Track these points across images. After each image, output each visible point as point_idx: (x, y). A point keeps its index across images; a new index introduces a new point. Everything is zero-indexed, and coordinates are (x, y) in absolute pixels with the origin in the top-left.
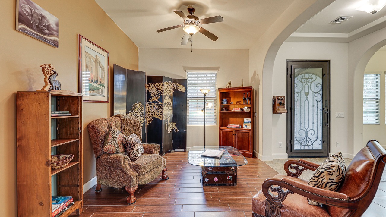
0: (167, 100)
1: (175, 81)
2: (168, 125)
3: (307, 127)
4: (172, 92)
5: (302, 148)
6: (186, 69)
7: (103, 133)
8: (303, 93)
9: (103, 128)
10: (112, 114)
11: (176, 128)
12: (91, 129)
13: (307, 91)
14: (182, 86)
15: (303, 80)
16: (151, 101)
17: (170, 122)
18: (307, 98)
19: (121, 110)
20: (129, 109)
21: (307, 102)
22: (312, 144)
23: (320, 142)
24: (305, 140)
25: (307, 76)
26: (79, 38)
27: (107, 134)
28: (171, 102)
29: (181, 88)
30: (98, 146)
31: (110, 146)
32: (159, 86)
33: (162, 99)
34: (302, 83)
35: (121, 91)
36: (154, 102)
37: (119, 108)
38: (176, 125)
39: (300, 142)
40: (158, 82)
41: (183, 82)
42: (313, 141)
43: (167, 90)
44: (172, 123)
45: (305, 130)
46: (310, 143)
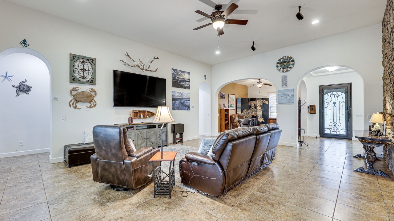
0: (259, 108)
1: (263, 99)
2: (259, 119)
3: (335, 121)
4: (262, 104)
5: (332, 133)
6: (268, 93)
7: (233, 118)
8: (332, 103)
9: (234, 117)
10: (236, 113)
11: (264, 120)
12: (231, 117)
13: (335, 101)
14: (267, 101)
15: (332, 96)
16: (251, 108)
17: (261, 117)
18: (335, 105)
19: (239, 112)
20: (242, 112)
21: (335, 108)
22: (339, 131)
23: (345, 130)
24: (334, 128)
25: (334, 93)
26: (228, 94)
27: (234, 118)
28: (261, 109)
29: (266, 102)
30: (233, 121)
31: (235, 121)
32: (254, 102)
33: (256, 107)
34: (331, 97)
35: (239, 105)
36: (253, 109)
37: (239, 111)
38: (264, 119)
39: (330, 129)
40: (254, 101)
41: (267, 99)
42: (340, 130)
43: (259, 103)
44: (261, 118)
45: (334, 123)
46: (338, 131)
